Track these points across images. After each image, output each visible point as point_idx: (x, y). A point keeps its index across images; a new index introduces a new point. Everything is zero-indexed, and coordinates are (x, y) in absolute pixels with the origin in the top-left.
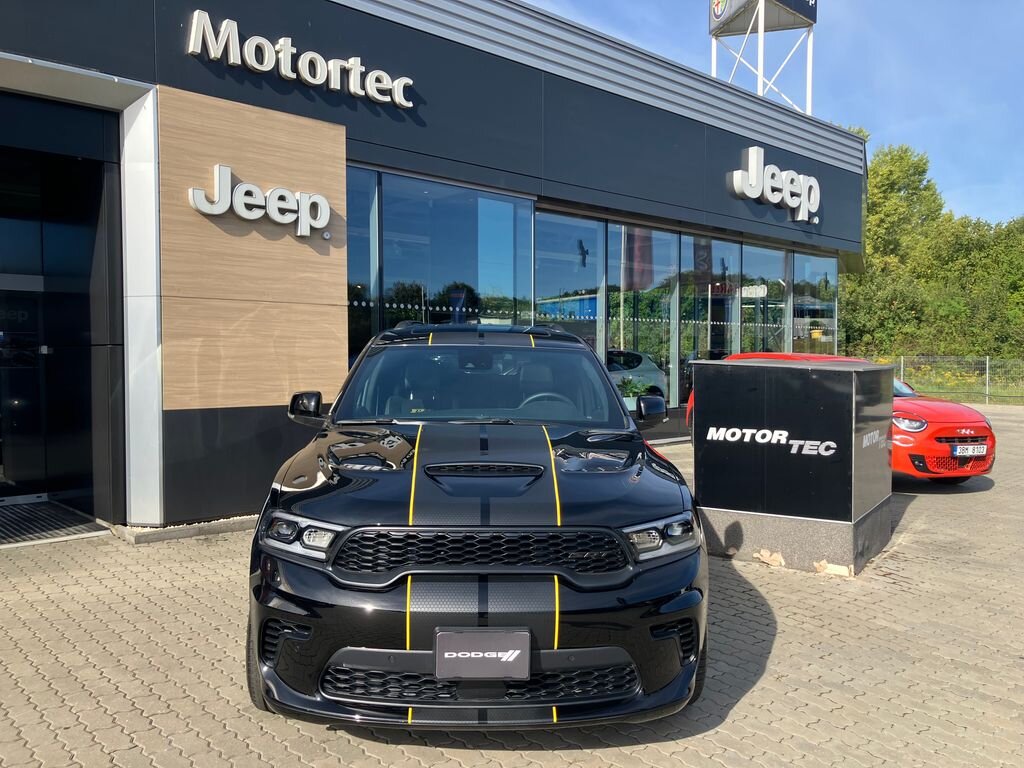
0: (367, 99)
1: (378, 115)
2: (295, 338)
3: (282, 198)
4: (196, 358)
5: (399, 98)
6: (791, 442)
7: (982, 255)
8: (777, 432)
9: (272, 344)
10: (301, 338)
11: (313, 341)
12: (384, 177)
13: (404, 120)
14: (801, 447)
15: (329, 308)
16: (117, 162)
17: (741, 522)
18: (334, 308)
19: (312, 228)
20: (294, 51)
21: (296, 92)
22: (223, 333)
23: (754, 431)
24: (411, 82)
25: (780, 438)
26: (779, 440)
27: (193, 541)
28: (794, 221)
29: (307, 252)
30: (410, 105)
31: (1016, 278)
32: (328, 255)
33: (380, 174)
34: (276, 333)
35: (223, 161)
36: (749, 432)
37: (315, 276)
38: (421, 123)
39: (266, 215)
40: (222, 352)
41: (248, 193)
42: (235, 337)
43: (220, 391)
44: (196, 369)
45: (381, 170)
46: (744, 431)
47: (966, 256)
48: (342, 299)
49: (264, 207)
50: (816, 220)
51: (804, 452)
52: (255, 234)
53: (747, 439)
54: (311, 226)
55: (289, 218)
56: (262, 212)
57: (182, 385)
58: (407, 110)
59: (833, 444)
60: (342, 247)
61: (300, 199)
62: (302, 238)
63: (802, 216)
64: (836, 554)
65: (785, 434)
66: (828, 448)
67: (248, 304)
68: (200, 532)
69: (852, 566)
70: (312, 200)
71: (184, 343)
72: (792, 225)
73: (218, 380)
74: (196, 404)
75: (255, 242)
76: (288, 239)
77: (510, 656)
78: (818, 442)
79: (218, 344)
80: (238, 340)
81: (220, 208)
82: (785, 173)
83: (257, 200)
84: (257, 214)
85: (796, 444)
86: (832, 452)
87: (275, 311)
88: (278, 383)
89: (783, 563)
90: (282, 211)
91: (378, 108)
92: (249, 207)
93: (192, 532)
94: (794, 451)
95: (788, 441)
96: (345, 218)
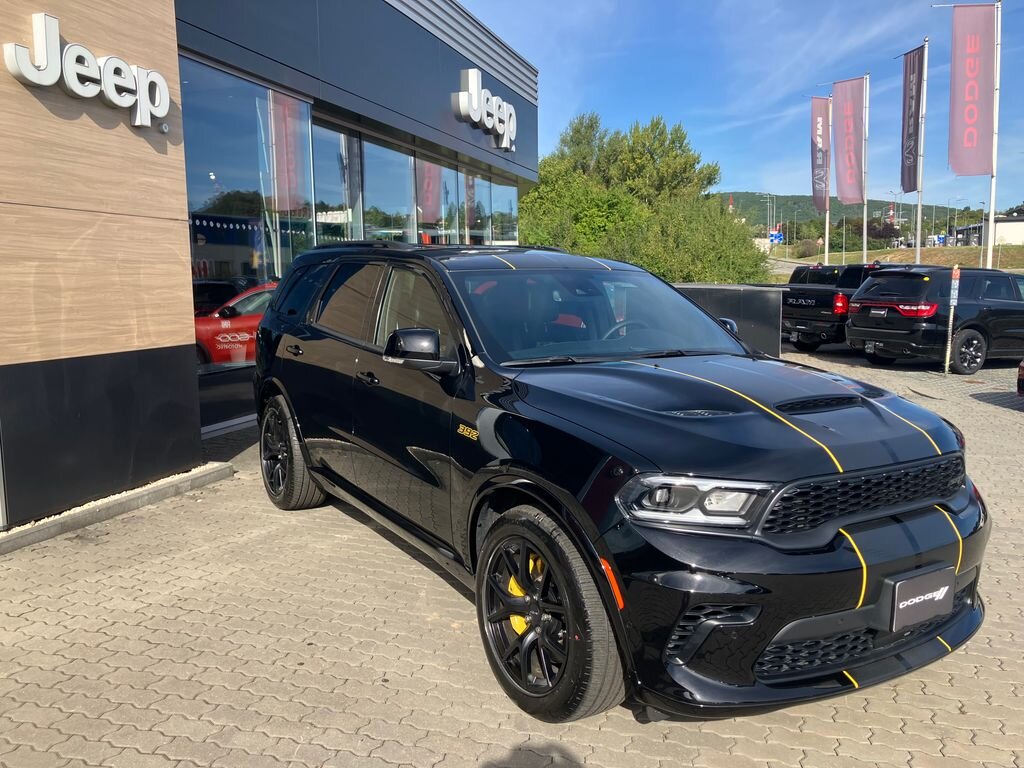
2: (139, 262)
3: (117, 71)
4: (31, 290)
7: (549, 189)
9: (116, 271)
10: (145, 262)
11: (158, 266)
15: (172, 223)
18: (175, 224)
19: (153, 117)
22: (61, 255)
27: (60, 541)
28: (499, 148)
29: (143, 148)
31: (578, 211)
32: (166, 154)
34: (120, 256)
35: (52, 10)
37: (155, 181)
39: (101, 94)
40: (62, 282)
41: (80, 60)
42: (75, 261)
43: (63, 336)
44: (33, 307)
47: (536, 190)
48: (183, 212)
49: (98, 82)
50: (513, 149)
52: (85, 118)
54: (151, 114)
55: (125, 101)
56: (97, 88)
57: (15, 329)
60: (179, 144)
61: (136, 75)
62: (140, 128)
63: (505, 144)
67: (87, 216)
68: (64, 528)
70: (149, 78)
71: (13, 268)
72: (497, 152)
73: (60, 321)
74: (36, 356)
75: (84, 129)
76: (122, 128)
77: (940, 594)
79: (57, 270)
80: (79, 265)
81: (48, 79)
82: (495, 98)
83: (91, 70)
84: (89, 91)
87: (116, 226)
88: (124, 322)
90: (119, 90)
92: (82, 79)
93: (53, 530)
96: (181, 107)
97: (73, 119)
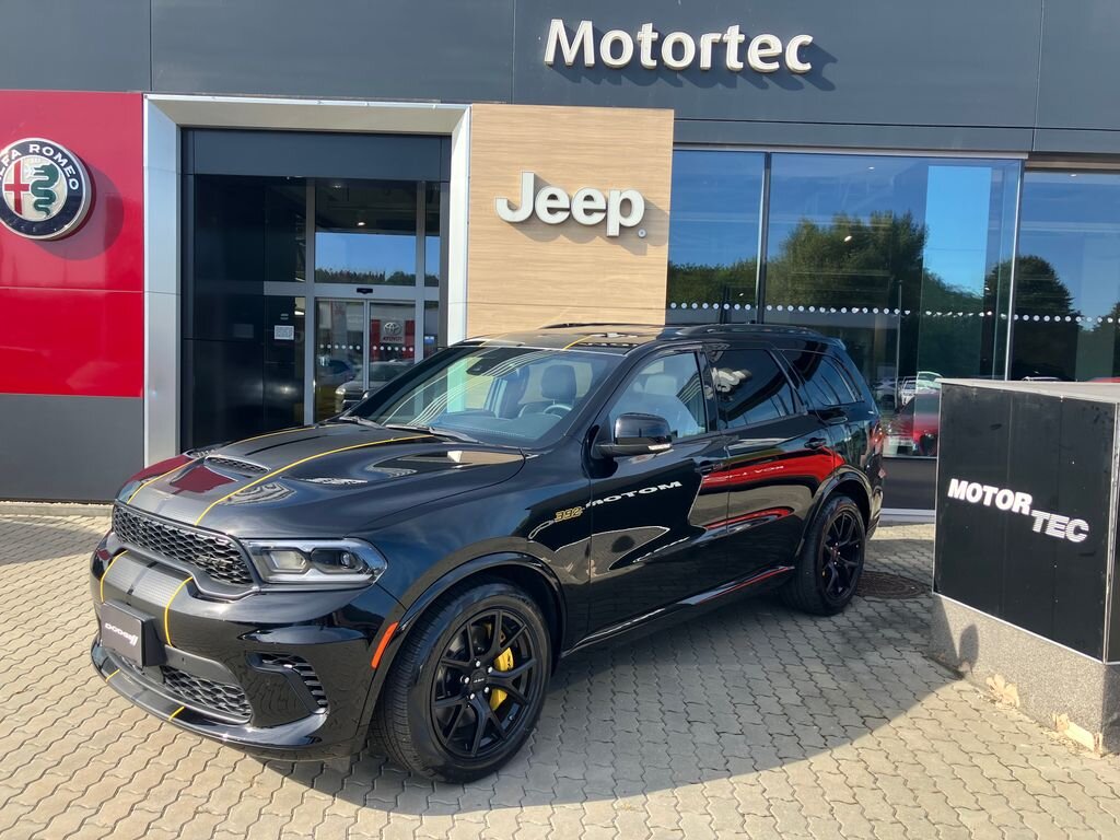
0: (748, 71)
1: (765, 86)
3: (589, 198)
5: (793, 62)
6: (1035, 513)
8: (1020, 495)
12: (774, 157)
13: (799, 86)
14: (1045, 523)
15: (643, 312)
16: (448, 182)
17: (978, 626)
18: (650, 312)
19: (622, 227)
20: (656, 36)
21: (660, 79)
23: (995, 490)
24: (808, 39)
25: (1022, 504)
26: (1021, 508)
29: (620, 252)
30: (808, 67)
32: (645, 254)
33: (768, 157)
36: (990, 490)
37: (627, 278)
38: (827, 86)
39: (571, 217)
41: (553, 197)
45: (769, 150)
46: (987, 488)
48: (659, 301)
49: (569, 210)
51: (1050, 532)
52: (562, 238)
53: (987, 502)
54: (621, 226)
55: (597, 218)
56: (566, 215)
58: (804, 74)
59: (1084, 525)
60: (664, 244)
61: (610, 197)
62: (612, 238)
64: (1080, 708)
65: (1028, 498)
66: (1078, 531)
67: (552, 310)
69: (1101, 737)
70: (625, 196)
75: (562, 247)
76: (599, 240)
78: (1065, 519)
81: (523, 215)
83: (563, 203)
84: (562, 216)
85: (1040, 516)
86: (1081, 538)
87: (580, 316)
89: (1018, 705)
90: (588, 212)
91: (765, 79)
92: (552, 211)
94: (1037, 528)
95: (1030, 512)
96: (669, 213)
97: (553, 239)
